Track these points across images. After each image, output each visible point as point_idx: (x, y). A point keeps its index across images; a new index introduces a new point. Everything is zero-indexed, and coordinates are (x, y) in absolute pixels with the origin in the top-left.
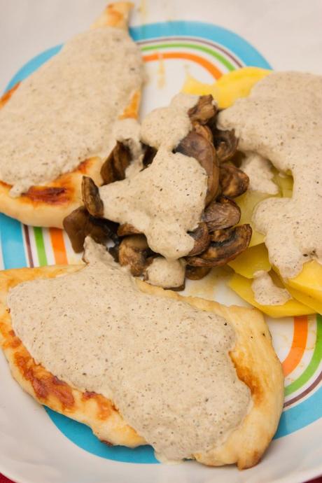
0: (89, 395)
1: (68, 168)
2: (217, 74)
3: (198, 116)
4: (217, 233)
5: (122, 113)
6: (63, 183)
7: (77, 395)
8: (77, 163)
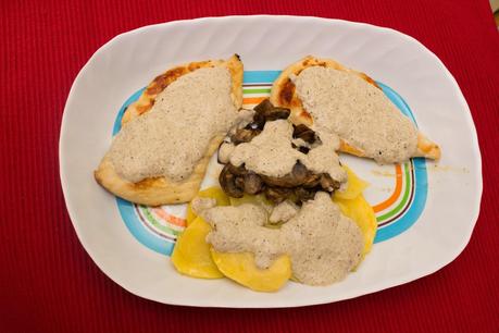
0: (153, 102)
1: (305, 106)
2: (377, 209)
3: (323, 178)
4: (241, 180)
5: (346, 141)
6: (295, 102)
7: (154, 96)
8: (309, 111)
